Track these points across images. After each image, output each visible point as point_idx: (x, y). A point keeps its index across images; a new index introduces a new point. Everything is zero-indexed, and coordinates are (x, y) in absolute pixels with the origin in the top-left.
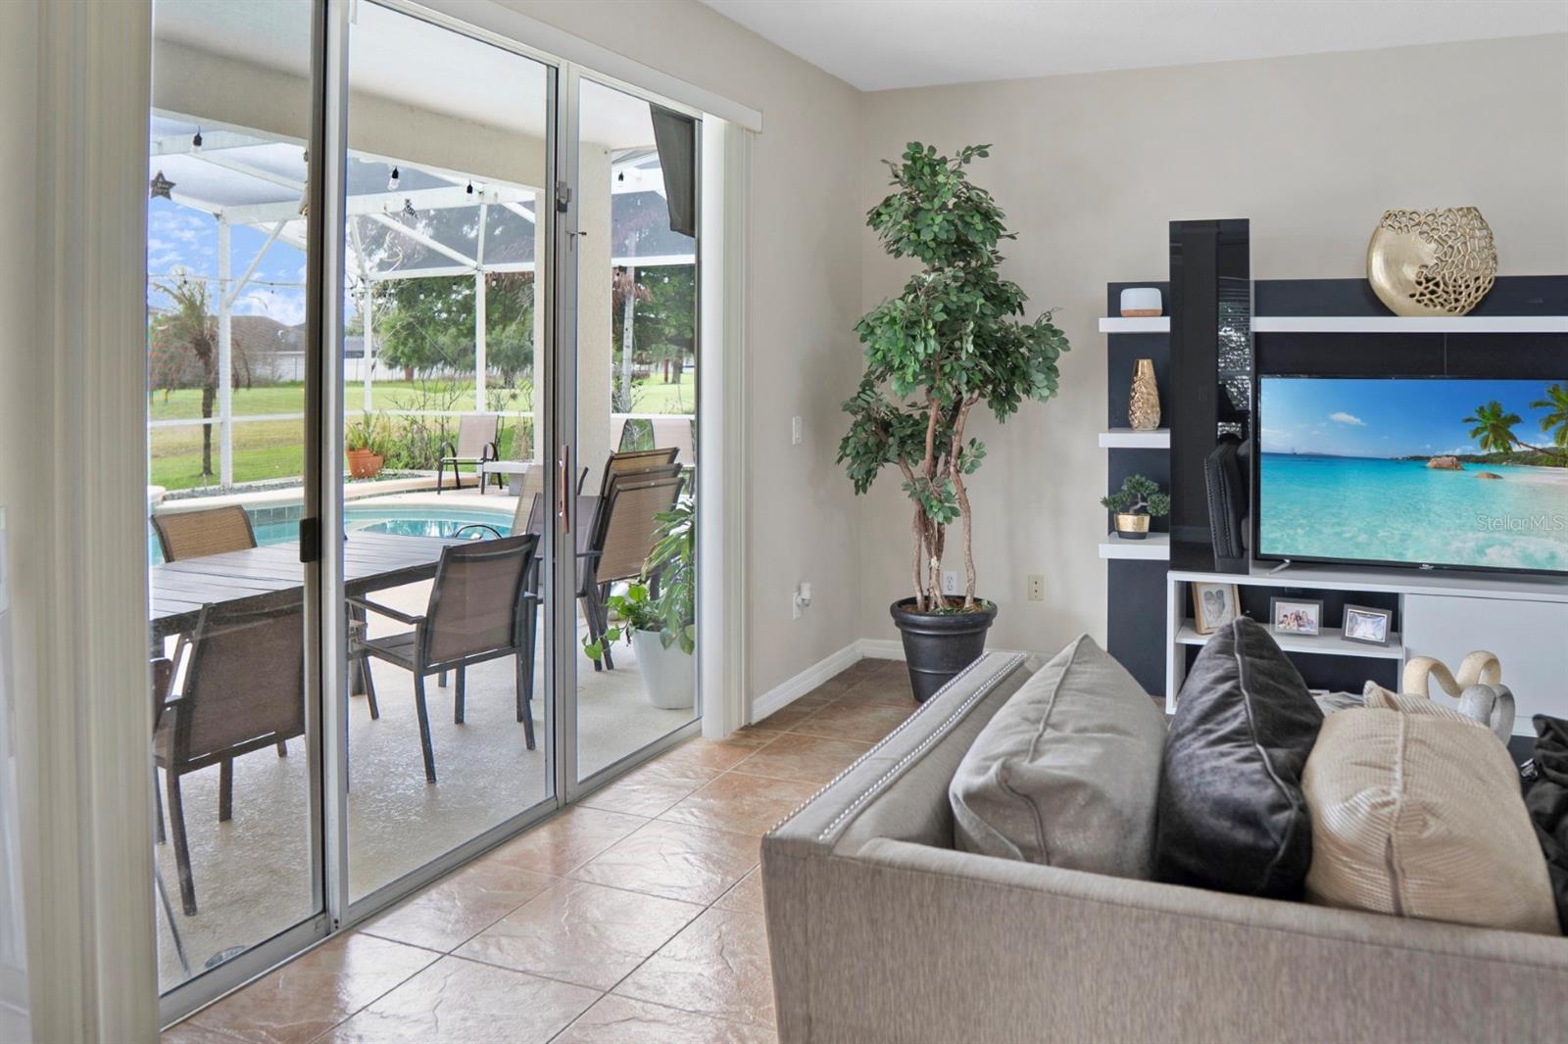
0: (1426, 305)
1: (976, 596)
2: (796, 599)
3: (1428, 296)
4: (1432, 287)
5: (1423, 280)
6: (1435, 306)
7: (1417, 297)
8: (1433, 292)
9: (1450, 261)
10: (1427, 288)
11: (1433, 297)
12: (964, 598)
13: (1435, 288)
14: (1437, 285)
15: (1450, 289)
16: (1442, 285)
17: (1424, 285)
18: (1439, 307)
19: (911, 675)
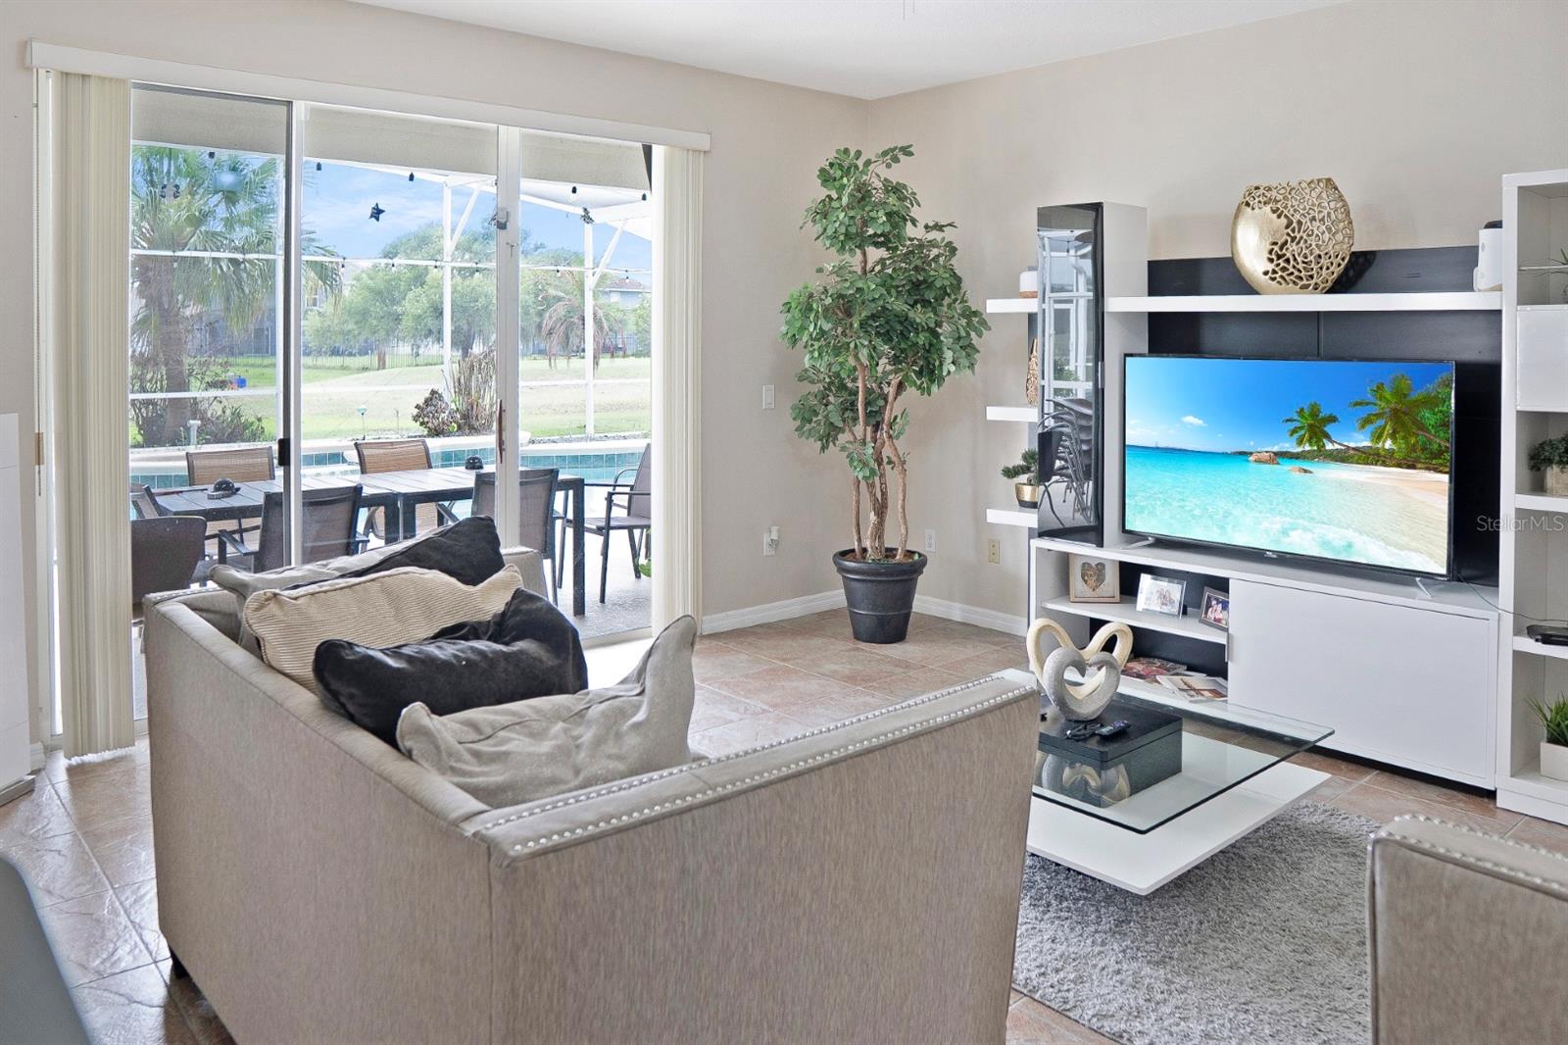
0: (1278, 282)
1: (909, 548)
2: (766, 539)
3: (1280, 273)
4: (1282, 264)
5: (1274, 257)
6: (1288, 284)
7: (1270, 274)
8: (1284, 269)
9: (1298, 236)
10: (1278, 265)
11: (1284, 274)
12: (896, 550)
13: (1286, 265)
14: (1288, 261)
15: (1300, 266)
16: (1292, 262)
17: (1275, 262)
18: (1291, 285)
19: (851, 616)
